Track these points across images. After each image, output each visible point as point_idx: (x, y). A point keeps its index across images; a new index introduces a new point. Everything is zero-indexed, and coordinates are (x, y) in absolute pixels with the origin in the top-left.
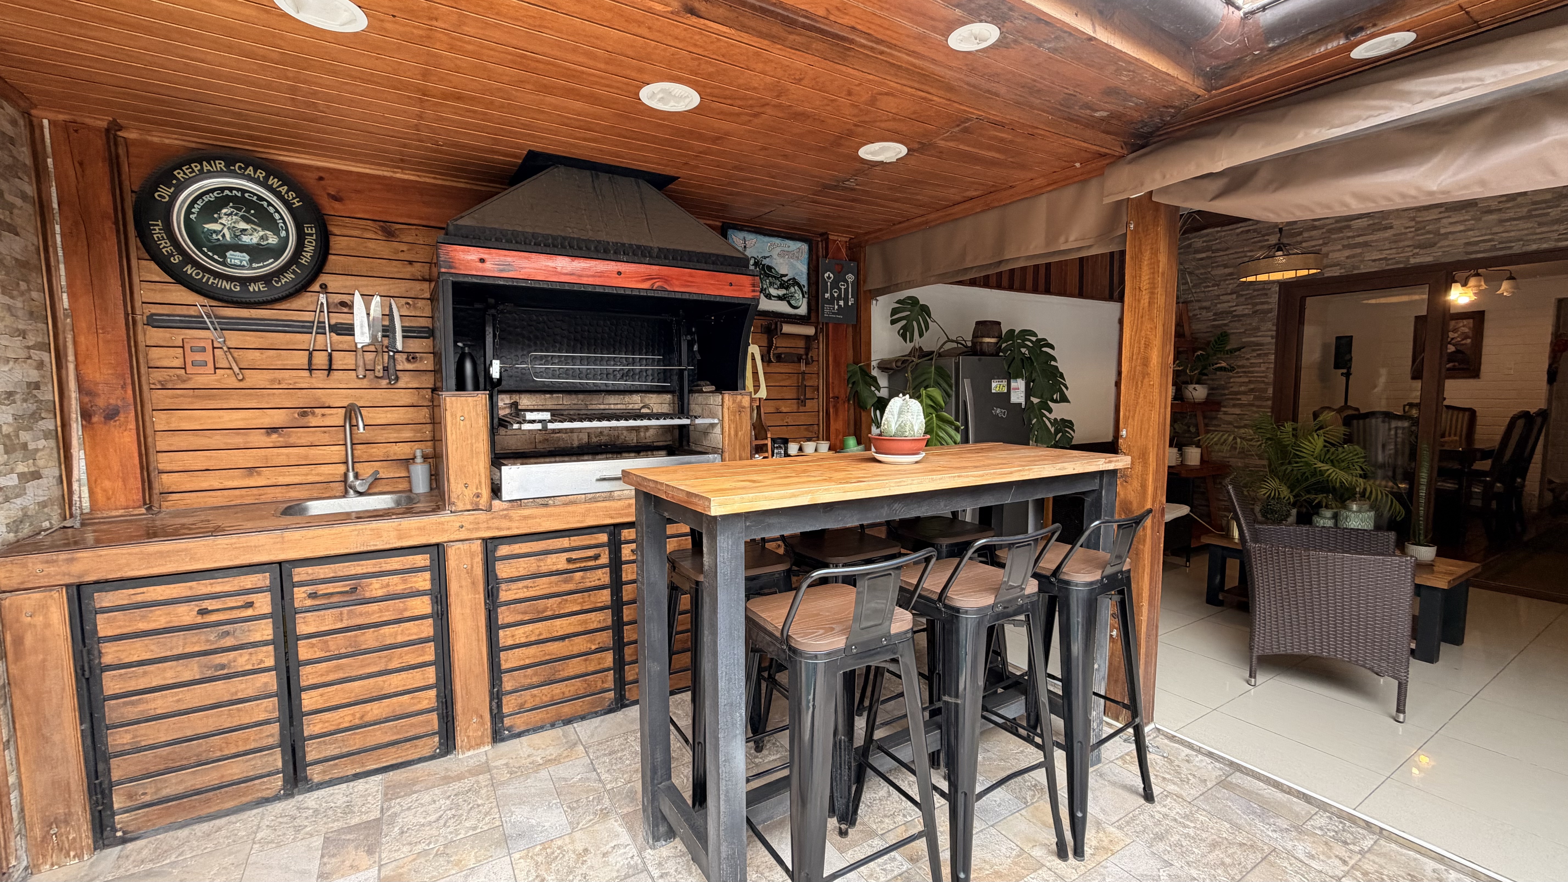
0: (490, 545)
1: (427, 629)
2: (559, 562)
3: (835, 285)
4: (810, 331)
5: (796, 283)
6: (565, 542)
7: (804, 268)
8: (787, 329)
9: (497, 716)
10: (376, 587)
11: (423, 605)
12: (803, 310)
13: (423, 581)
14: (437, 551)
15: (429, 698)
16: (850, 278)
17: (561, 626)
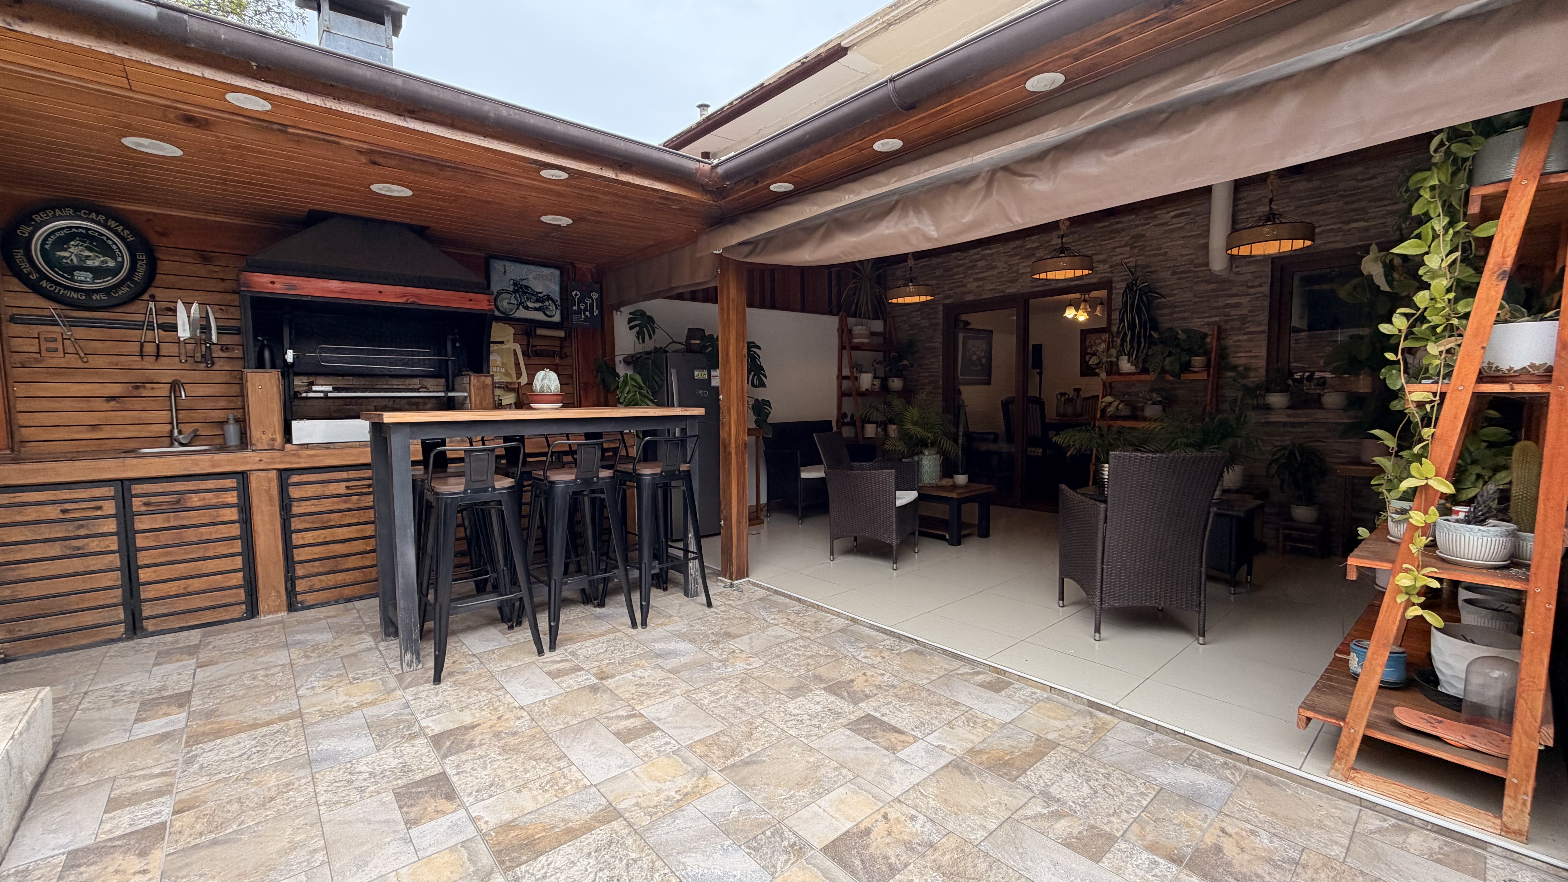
0: (284, 475)
1: (235, 530)
2: (341, 488)
3: (581, 300)
4: (561, 334)
5: (549, 298)
6: (344, 475)
7: (557, 288)
8: (540, 332)
9: (291, 592)
10: (195, 500)
11: (232, 514)
12: (557, 318)
13: (232, 498)
14: (243, 477)
15: (238, 578)
16: (595, 295)
17: (342, 533)
